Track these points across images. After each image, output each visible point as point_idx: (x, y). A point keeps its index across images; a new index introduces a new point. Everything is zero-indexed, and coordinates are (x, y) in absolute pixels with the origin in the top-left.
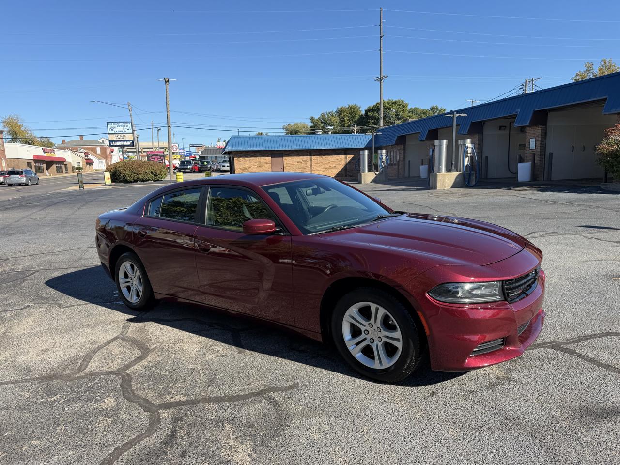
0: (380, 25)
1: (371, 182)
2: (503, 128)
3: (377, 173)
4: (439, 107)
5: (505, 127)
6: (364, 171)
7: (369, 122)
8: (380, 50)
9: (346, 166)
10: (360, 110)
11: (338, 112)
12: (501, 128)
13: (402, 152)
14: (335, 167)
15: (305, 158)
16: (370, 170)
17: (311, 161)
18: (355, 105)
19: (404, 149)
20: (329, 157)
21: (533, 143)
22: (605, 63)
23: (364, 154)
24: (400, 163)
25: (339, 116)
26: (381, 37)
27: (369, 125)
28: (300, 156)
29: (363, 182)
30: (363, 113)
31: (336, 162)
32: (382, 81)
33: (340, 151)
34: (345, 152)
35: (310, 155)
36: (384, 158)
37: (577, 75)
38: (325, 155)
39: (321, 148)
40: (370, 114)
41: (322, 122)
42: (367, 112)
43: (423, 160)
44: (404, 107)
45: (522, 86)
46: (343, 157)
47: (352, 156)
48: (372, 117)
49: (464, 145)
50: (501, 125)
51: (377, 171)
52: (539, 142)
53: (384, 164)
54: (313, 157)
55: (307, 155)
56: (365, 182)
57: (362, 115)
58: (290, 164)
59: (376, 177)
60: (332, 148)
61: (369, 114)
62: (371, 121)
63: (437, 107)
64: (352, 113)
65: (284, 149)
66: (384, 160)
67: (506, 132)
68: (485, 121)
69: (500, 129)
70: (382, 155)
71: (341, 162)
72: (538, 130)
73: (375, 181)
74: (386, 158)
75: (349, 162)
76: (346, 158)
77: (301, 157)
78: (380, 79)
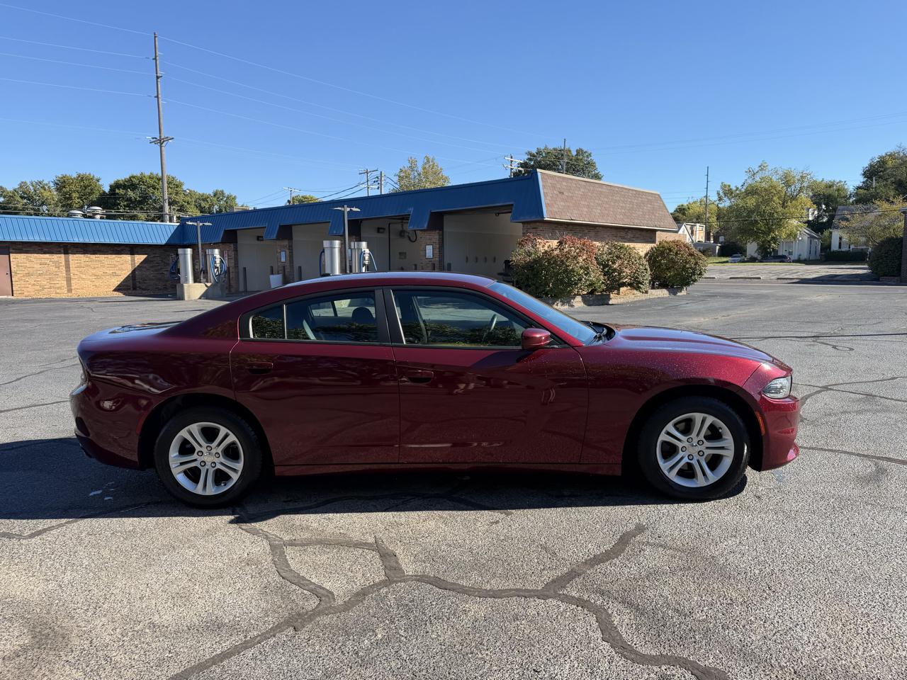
0: (155, 59)
1: (200, 298)
2: (381, 230)
3: (209, 284)
4: (227, 193)
5: (384, 229)
6: (186, 280)
7: (119, 204)
8: (157, 97)
9: (134, 272)
10: (100, 183)
11: (57, 184)
12: (379, 230)
13: (232, 254)
14: (114, 274)
15: (55, 257)
16: (196, 280)
17: (67, 262)
18: (90, 174)
19: (236, 250)
20: (102, 257)
21: (429, 251)
22: (428, 161)
23: (185, 254)
24: (231, 270)
25: (59, 190)
26: (158, 77)
27: (119, 209)
28: (45, 253)
29: (186, 298)
30: (107, 189)
31: (115, 266)
32: (164, 145)
33: (122, 248)
34: (132, 249)
35: (66, 252)
36: (218, 261)
37: (401, 171)
38: (94, 253)
39: (87, 241)
40: (121, 191)
41: (22, 197)
42: (113, 188)
43: (272, 267)
44: (177, 186)
45: (377, 179)
46: (128, 257)
47: (145, 256)
48: (123, 197)
49: (359, 249)
50: (380, 227)
51: (208, 282)
52: (437, 250)
53: (218, 270)
54: (71, 257)
55: (59, 253)
56: (189, 297)
57: (104, 192)
58: (26, 267)
59: (206, 291)
60: (107, 241)
61: (117, 191)
62: (122, 204)
63: (222, 192)
64: (86, 187)
65: (14, 239)
66: (218, 265)
67: (385, 236)
68: (362, 220)
69: (378, 232)
70: (215, 258)
71: (125, 265)
72: (435, 236)
73: (205, 296)
74: (221, 262)
75: (138, 266)
76: (133, 260)
77: (47, 256)
78: (160, 142)
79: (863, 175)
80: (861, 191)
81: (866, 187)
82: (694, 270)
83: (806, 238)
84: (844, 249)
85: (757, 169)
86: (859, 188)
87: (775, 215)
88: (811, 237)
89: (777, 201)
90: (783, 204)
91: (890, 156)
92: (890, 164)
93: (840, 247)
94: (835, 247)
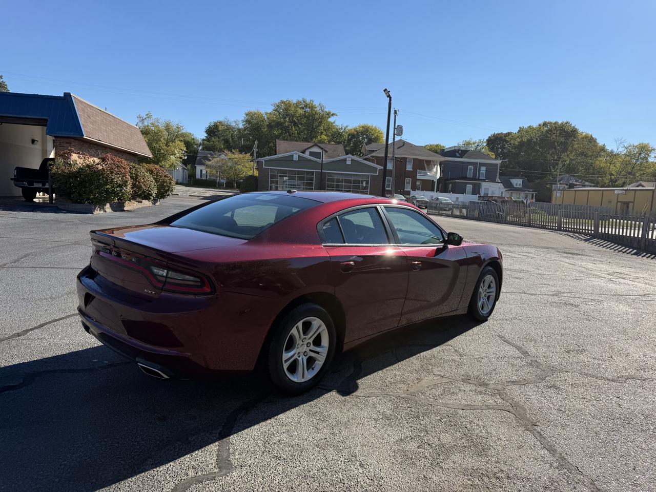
79: (206, 132)
80: (205, 142)
81: (208, 140)
82: (169, 187)
83: (181, 168)
84: (204, 178)
85: (145, 117)
86: (203, 140)
87: (162, 151)
88: (184, 168)
89: (163, 141)
90: (166, 144)
91: (220, 123)
92: (220, 128)
93: (201, 177)
94: (198, 176)
